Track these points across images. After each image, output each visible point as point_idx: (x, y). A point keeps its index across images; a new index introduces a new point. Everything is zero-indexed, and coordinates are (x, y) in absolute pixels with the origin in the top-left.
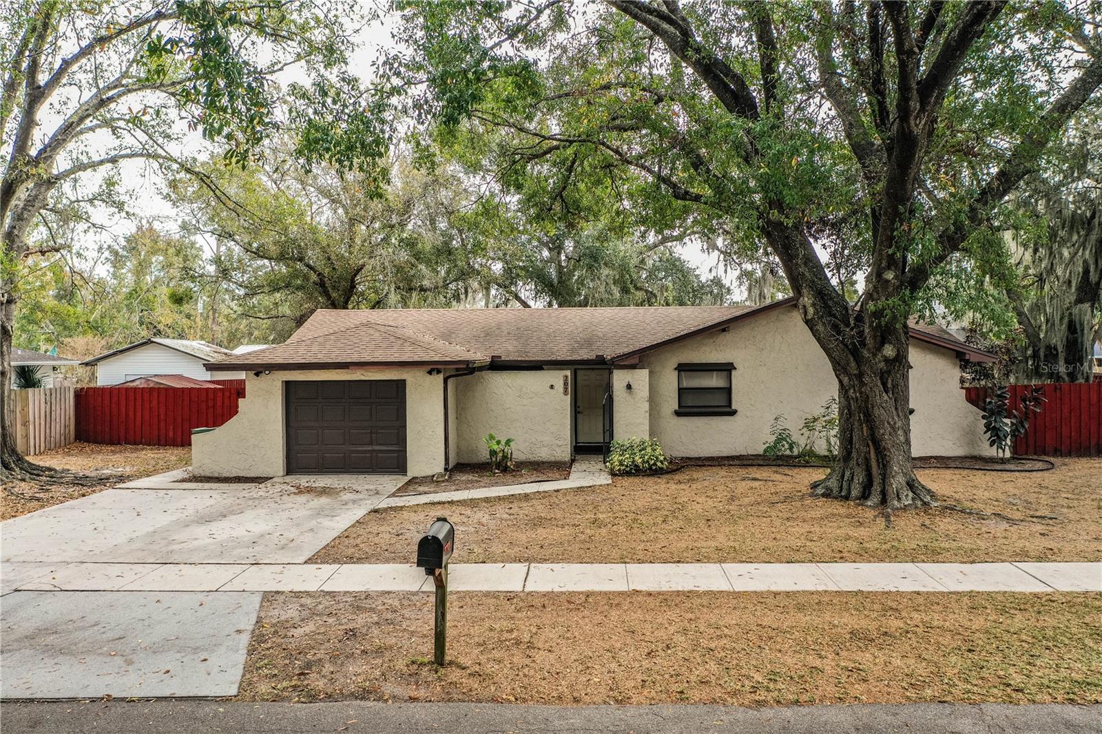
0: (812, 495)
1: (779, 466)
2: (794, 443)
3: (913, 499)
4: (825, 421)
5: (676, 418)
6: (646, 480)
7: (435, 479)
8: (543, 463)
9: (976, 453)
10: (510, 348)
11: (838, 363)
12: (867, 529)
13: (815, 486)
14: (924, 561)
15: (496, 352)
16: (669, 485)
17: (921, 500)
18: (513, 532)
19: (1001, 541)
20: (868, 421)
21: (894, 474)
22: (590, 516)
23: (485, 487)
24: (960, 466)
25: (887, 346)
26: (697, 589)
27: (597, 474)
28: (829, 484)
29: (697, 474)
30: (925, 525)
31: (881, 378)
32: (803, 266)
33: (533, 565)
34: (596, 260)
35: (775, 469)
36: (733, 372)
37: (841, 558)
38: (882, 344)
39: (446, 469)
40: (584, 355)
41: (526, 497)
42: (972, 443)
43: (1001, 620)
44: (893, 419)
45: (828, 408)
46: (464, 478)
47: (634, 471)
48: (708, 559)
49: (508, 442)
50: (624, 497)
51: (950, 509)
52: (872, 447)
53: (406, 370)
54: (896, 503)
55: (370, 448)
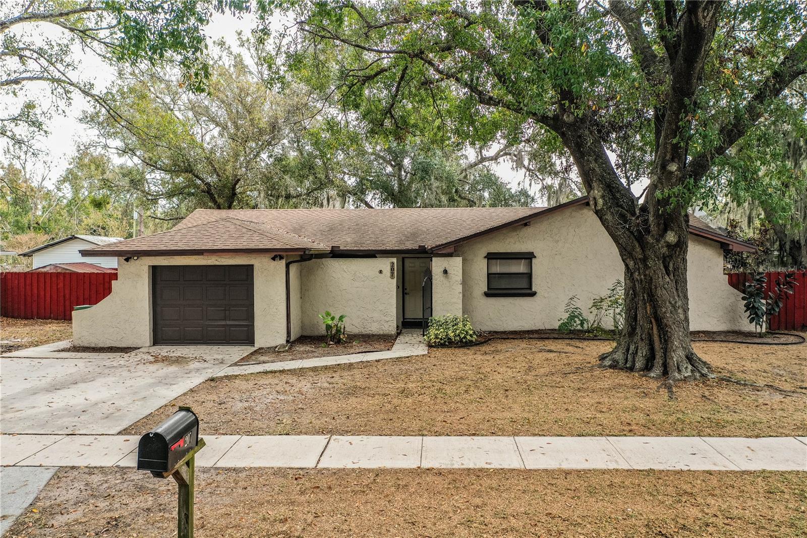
0: (600, 366)
1: (571, 339)
2: (585, 320)
3: (692, 371)
4: (611, 301)
5: (485, 298)
6: (457, 350)
7: (277, 349)
8: (373, 335)
9: (737, 328)
10: (349, 240)
11: (624, 249)
12: (652, 400)
13: (603, 358)
14: (710, 435)
15: (336, 243)
16: (476, 356)
17: (699, 372)
18: (327, 401)
19: (780, 413)
20: (651, 300)
21: (674, 348)
22: (401, 385)
23: (317, 357)
24: (724, 339)
25: (669, 232)
26: (488, 466)
27: (416, 346)
28: (616, 356)
29: (501, 346)
30: (705, 397)
31: (663, 262)
32: (593, 162)
33: (334, 437)
34: (427, 173)
35: (568, 341)
36: (534, 260)
37: (630, 431)
38: (665, 231)
39: (288, 341)
40: (409, 245)
41: (350, 366)
42: (733, 319)
43: (803, 508)
44: (674, 299)
45: (613, 290)
46: (302, 349)
47: (447, 344)
48: (502, 432)
49: (341, 318)
50: (435, 367)
51: (726, 381)
52: (654, 324)
53: (254, 256)
54: (677, 374)
55: (223, 323)
